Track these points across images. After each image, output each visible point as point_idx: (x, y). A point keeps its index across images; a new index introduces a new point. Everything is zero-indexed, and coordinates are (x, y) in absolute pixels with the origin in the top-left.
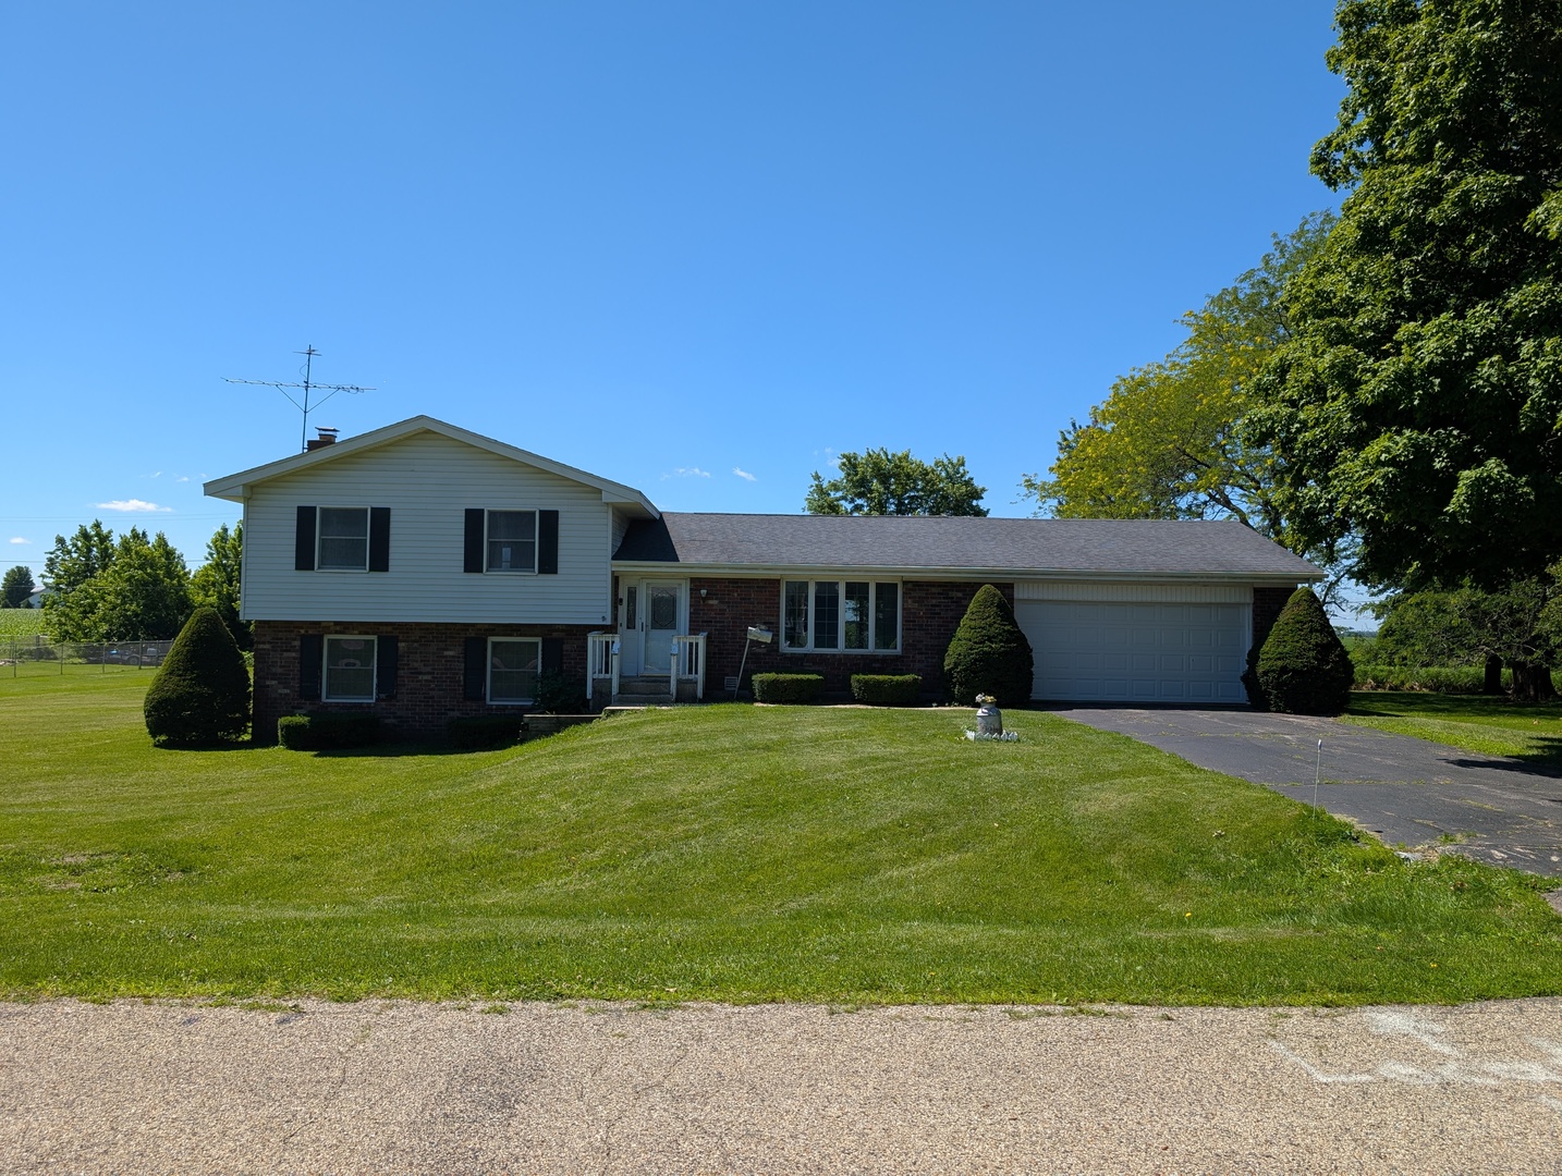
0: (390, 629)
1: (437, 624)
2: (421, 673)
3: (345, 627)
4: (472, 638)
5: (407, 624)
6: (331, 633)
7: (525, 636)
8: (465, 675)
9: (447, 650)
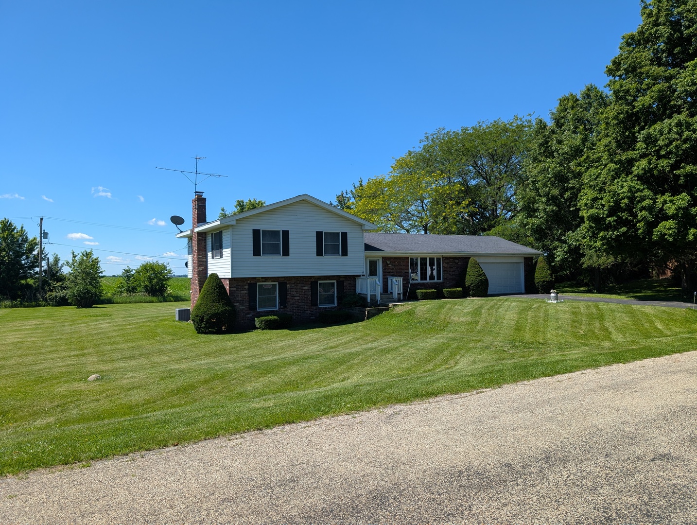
0: (283, 279)
1: (301, 277)
2: (295, 296)
3: (266, 279)
4: (313, 282)
5: (289, 277)
6: (260, 282)
7: (331, 280)
8: (311, 296)
9: (304, 287)
